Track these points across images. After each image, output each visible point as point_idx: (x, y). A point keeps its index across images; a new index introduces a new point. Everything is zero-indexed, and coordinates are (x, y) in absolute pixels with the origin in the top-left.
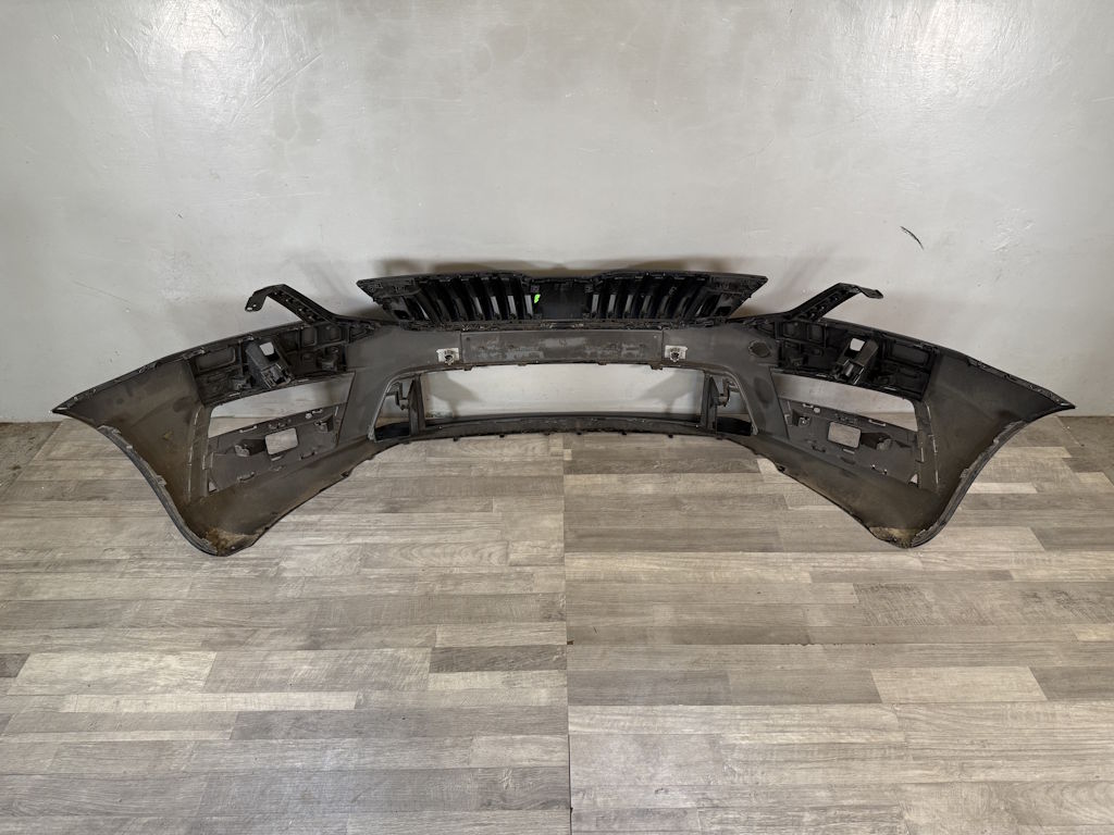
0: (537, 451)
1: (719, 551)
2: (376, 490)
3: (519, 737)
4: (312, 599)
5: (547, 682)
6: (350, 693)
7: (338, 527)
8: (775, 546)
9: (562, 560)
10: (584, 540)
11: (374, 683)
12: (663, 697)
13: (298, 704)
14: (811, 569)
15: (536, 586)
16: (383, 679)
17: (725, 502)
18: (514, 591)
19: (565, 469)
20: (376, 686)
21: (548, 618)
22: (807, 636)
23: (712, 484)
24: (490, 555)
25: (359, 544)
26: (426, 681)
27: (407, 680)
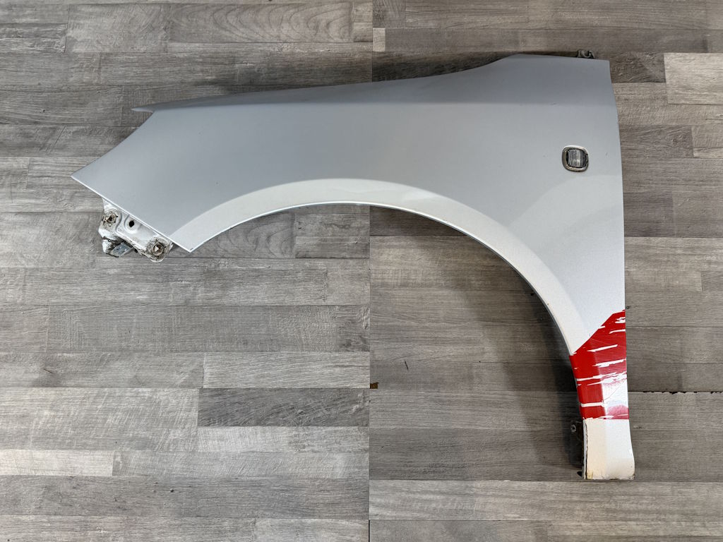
0: (334, 30)
2: (100, 110)
3: (309, 521)
4: (38, 306)
5: (345, 444)
6: (106, 453)
7: (56, 181)
8: (663, 225)
9: (366, 249)
11: (132, 440)
12: (485, 469)
13: (46, 467)
14: (706, 267)
15: (331, 291)
16: (143, 433)
18: (302, 300)
19: (374, 69)
20: (134, 443)
21: (346, 345)
22: (679, 379)
24: (269, 237)
25: (88, 213)
26: (195, 439)
27: (171, 437)
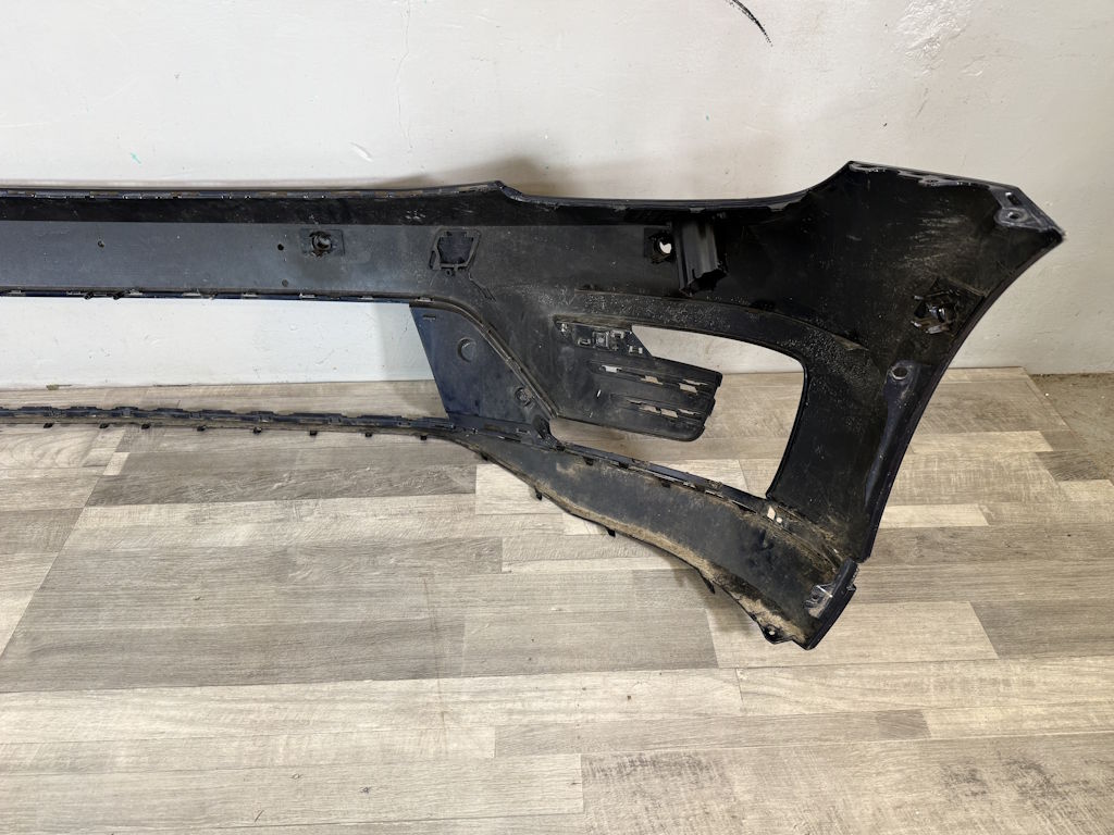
0: (62, 457)
1: (321, 680)
8: (444, 662)
10: (43, 661)
17: (380, 560)
19: (93, 493)
23: (372, 520)
